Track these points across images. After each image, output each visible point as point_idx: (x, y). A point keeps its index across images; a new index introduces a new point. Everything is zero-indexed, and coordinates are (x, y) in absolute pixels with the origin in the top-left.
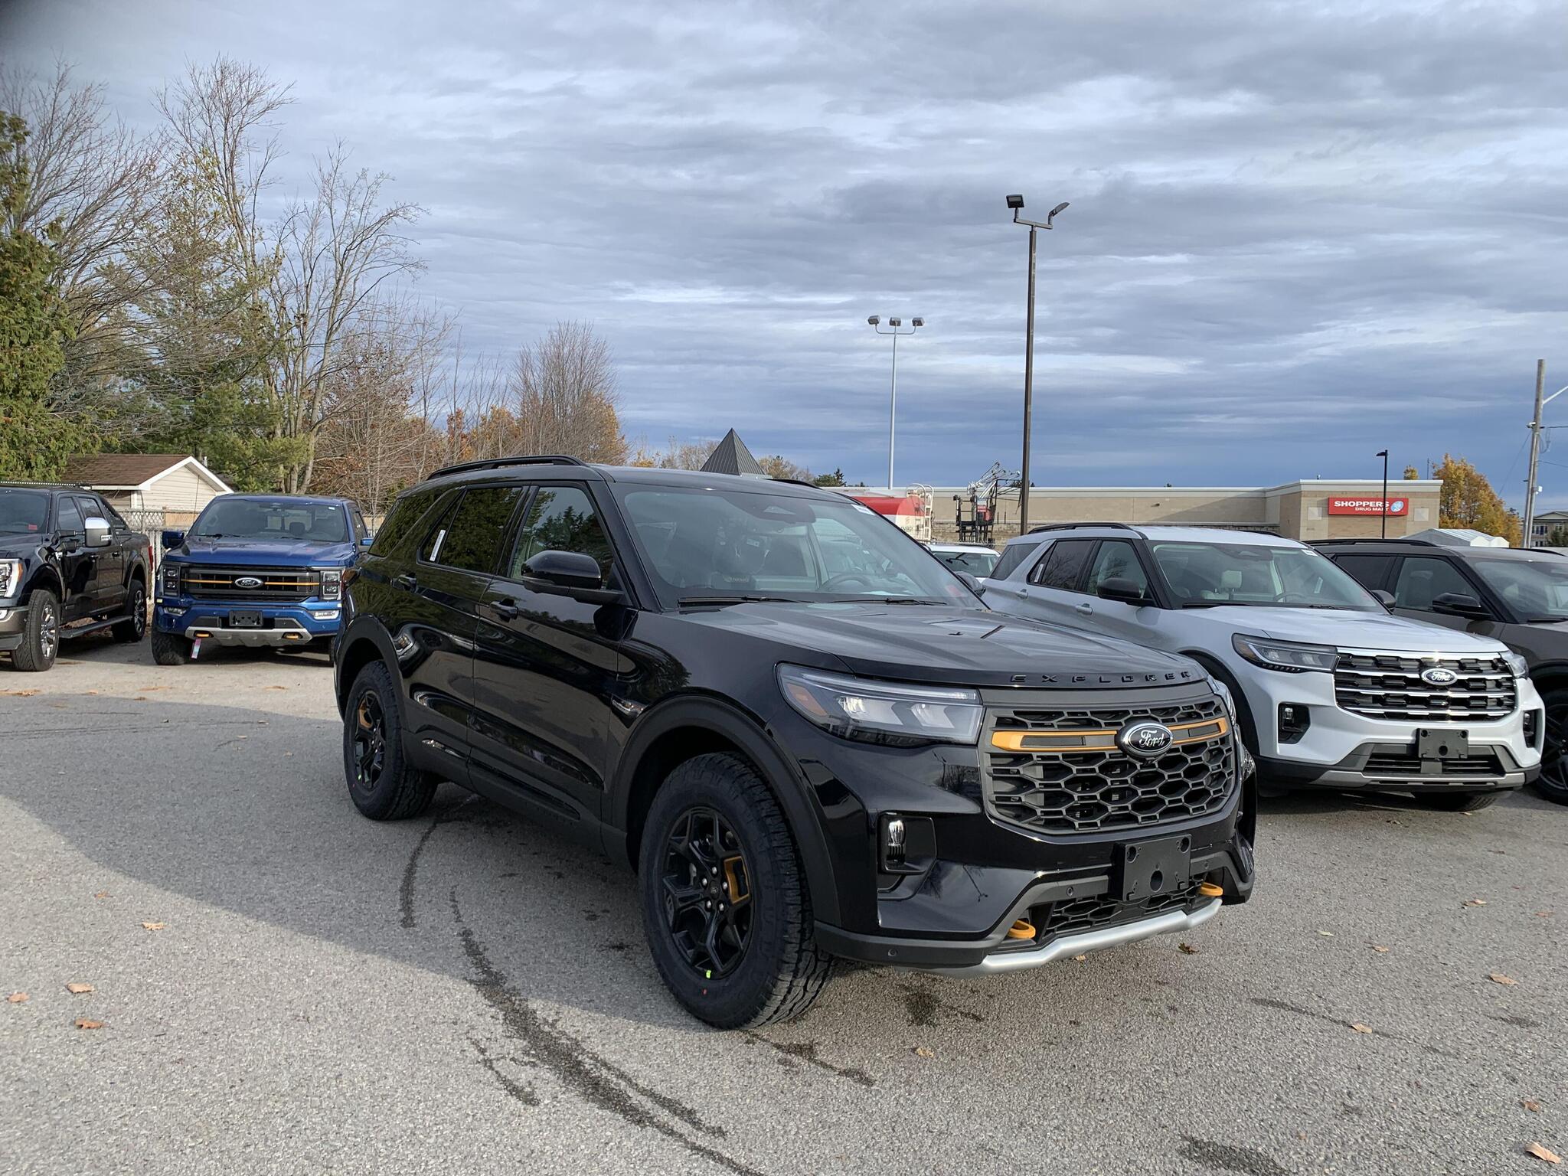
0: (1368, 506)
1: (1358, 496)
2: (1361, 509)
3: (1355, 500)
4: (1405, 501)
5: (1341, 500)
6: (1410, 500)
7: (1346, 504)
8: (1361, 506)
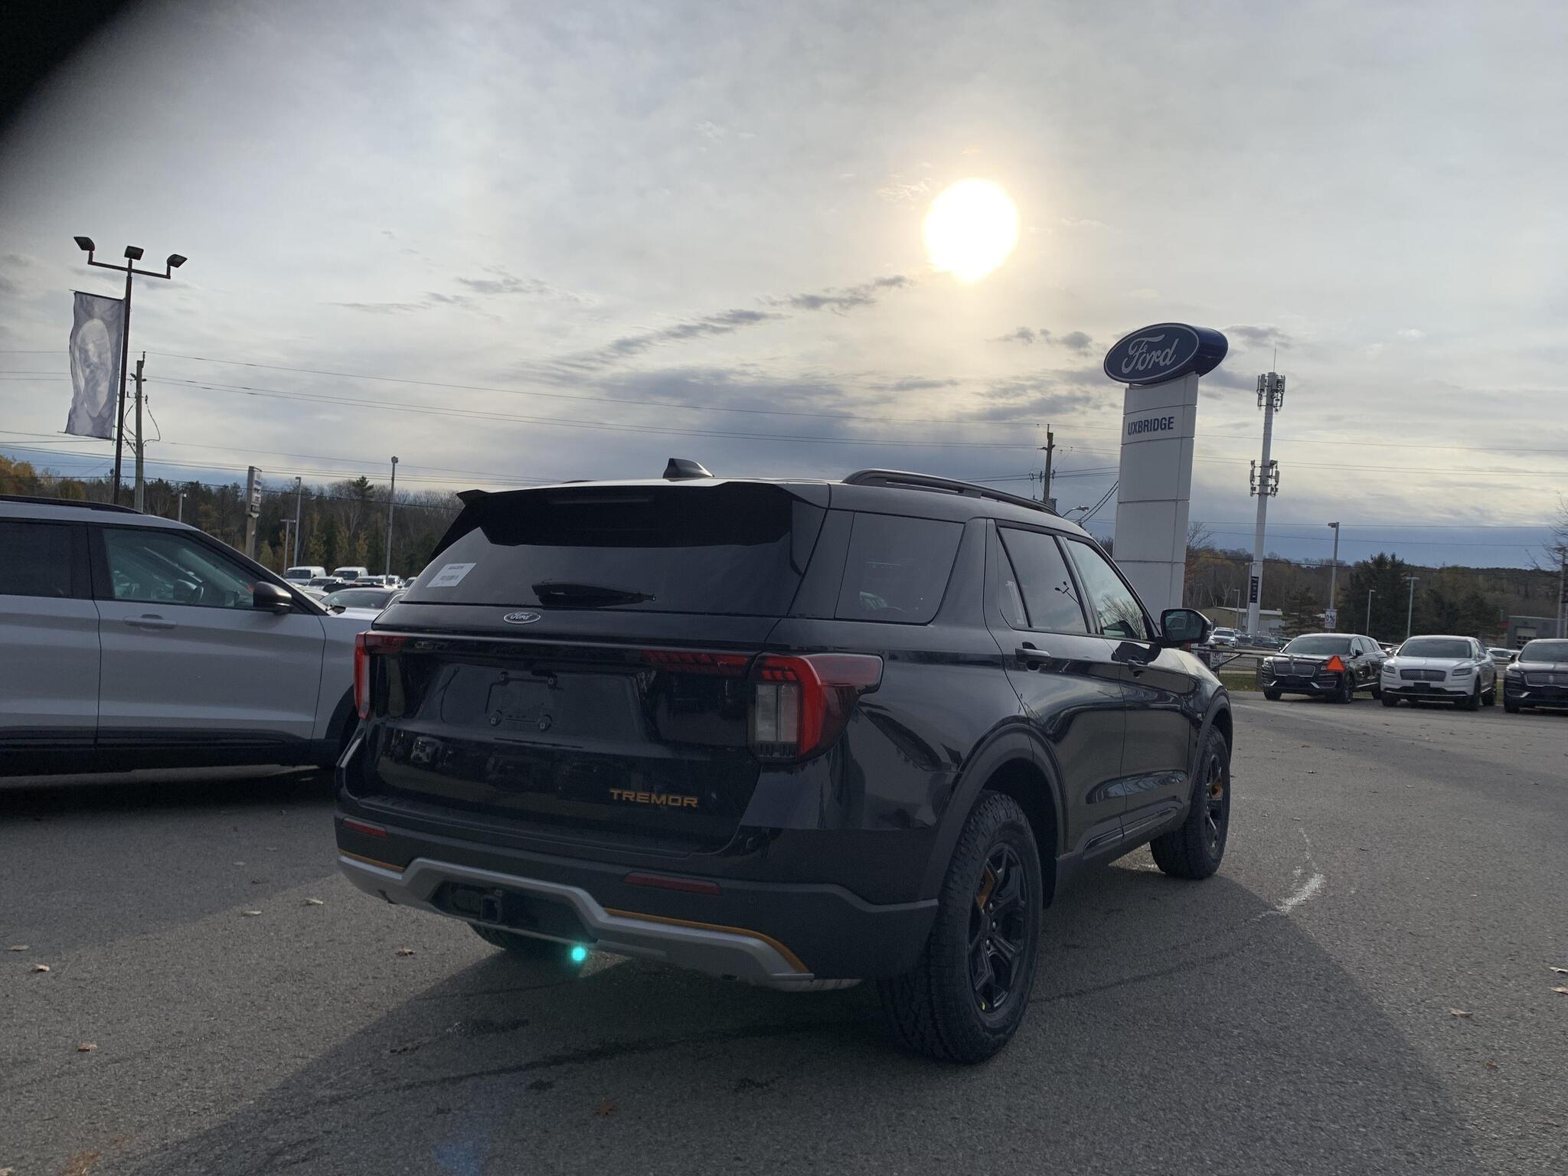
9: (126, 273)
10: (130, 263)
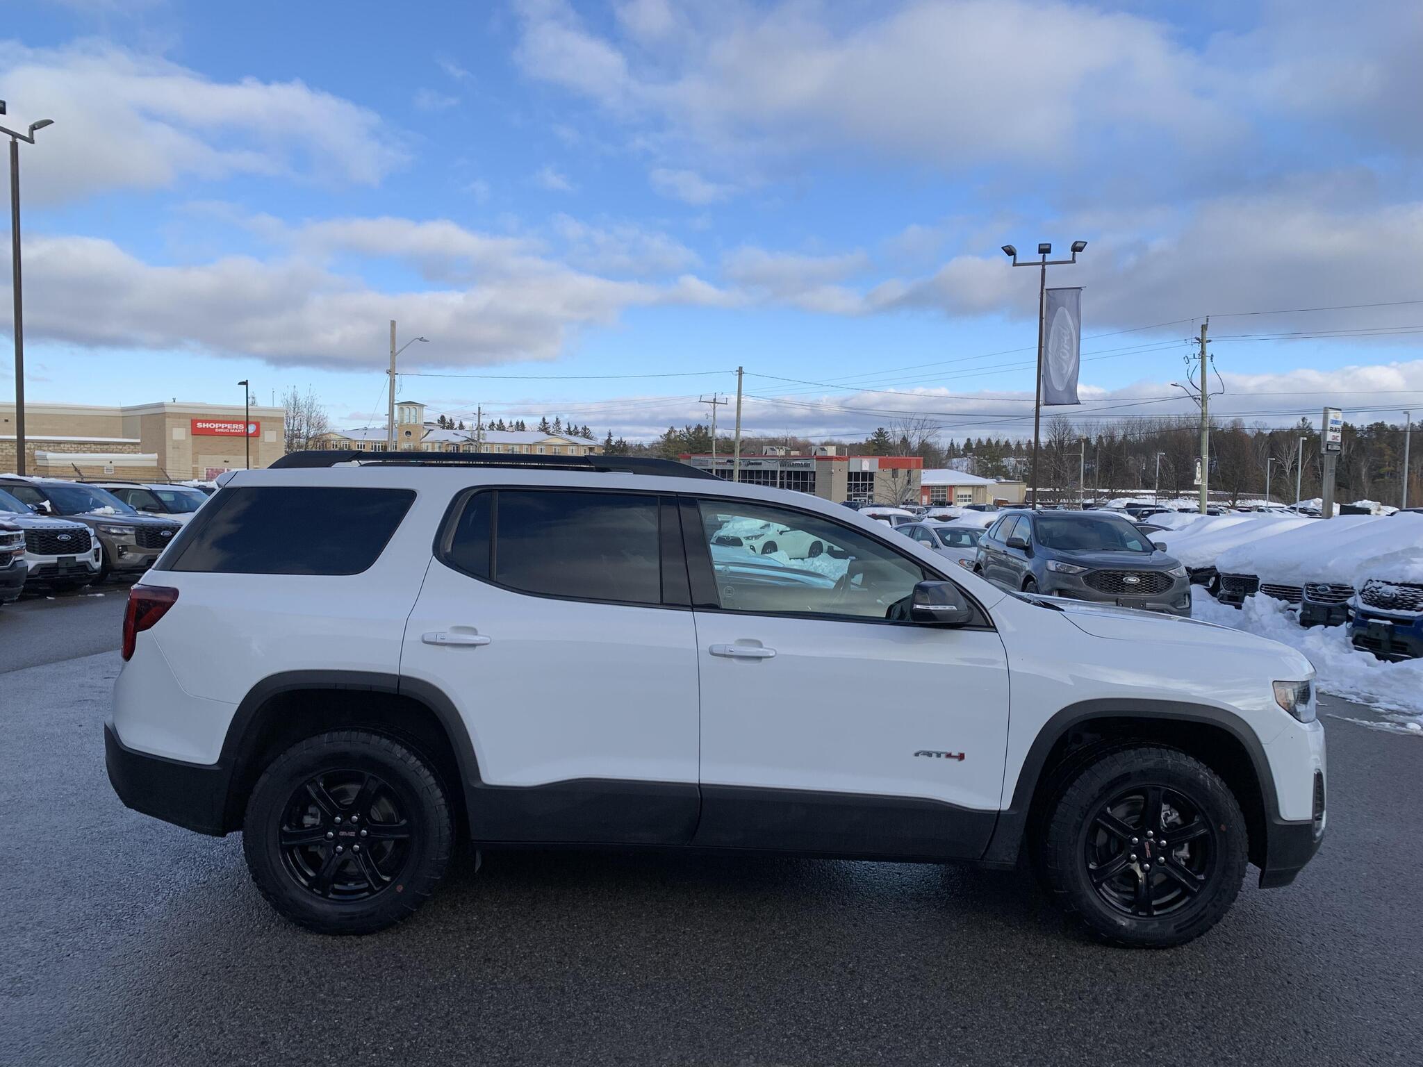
0: (226, 428)
1: (217, 419)
2: (220, 430)
3: (215, 422)
4: (257, 424)
5: (202, 422)
6: (261, 423)
7: (207, 425)
8: (220, 428)
9: (1041, 267)
10: (1044, 257)
